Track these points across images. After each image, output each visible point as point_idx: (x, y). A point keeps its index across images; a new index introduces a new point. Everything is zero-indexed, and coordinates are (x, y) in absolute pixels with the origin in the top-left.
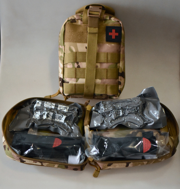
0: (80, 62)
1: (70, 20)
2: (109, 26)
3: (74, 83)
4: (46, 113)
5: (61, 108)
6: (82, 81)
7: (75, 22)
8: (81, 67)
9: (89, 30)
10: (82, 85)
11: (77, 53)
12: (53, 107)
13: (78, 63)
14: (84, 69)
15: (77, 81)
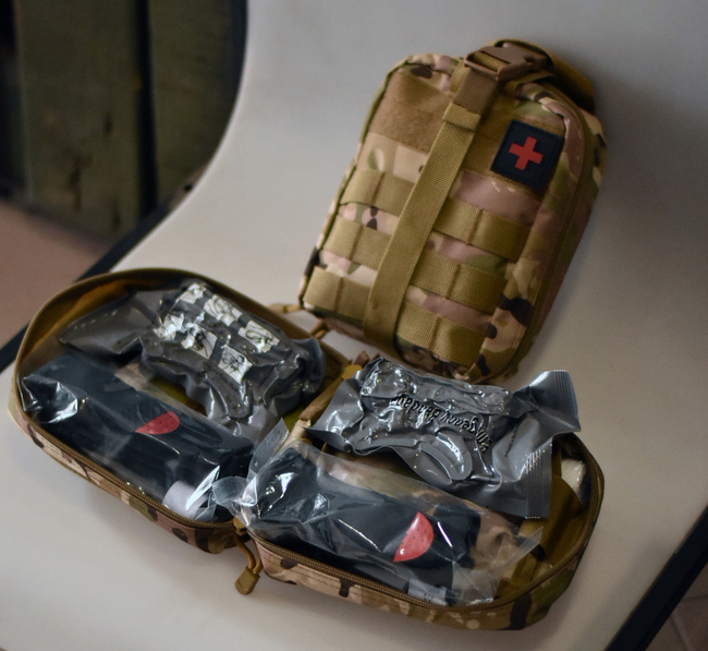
0: (384, 211)
1: (414, 64)
2: (525, 122)
3: (341, 273)
4: (197, 329)
5: (252, 335)
6: (366, 276)
7: (429, 76)
8: (380, 225)
9: (451, 110)
10: (363, 290)
11: (386, 178)
12: (228, 321)
13: (374, 210)
14: (387, 237)
15: (350, 271)
